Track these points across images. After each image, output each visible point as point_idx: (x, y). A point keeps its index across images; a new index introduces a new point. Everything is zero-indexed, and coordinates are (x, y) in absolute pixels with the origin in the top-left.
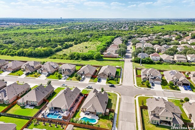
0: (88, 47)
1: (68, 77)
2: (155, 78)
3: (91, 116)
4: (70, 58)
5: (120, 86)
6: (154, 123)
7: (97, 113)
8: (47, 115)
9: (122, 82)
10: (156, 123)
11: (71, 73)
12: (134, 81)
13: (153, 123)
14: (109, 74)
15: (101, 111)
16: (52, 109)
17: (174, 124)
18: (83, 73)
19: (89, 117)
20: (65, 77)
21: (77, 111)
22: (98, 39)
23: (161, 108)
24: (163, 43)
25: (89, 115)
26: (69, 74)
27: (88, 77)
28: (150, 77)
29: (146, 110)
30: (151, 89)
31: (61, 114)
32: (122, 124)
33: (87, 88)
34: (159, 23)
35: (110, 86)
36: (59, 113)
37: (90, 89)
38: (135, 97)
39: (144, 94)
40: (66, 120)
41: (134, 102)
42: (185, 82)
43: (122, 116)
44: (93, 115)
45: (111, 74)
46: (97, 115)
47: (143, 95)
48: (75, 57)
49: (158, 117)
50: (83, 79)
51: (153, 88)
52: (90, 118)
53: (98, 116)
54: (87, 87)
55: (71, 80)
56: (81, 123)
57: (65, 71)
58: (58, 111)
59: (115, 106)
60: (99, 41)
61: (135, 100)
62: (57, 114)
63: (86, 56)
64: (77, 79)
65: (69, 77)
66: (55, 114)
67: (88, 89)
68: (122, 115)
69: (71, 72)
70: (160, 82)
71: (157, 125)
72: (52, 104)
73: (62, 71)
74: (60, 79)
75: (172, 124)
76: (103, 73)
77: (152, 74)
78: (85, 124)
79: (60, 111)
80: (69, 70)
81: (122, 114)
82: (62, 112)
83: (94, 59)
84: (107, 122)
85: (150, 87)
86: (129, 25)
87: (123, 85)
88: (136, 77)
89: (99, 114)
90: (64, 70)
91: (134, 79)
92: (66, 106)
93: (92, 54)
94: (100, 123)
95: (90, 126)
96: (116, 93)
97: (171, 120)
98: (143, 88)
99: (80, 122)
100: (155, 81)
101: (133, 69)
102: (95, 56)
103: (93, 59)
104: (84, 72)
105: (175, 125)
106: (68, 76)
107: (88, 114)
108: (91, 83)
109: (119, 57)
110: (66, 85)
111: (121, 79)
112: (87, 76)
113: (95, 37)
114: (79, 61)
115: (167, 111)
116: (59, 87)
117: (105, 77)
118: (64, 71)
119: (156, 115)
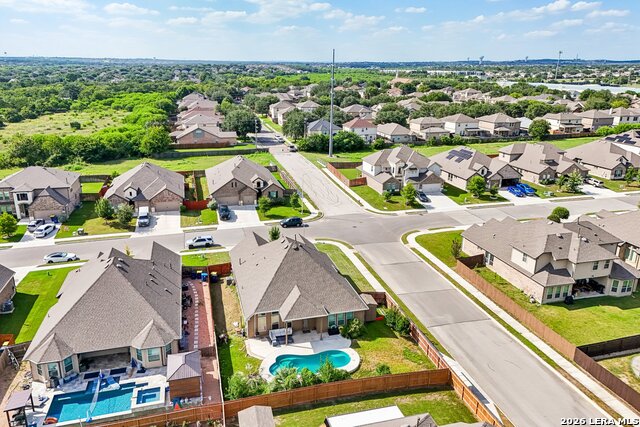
0: (82, 126)
1: (58, 226)
2: (422, 175)
3: (308, 344)
4: (24, 160)
5: (321, 221)
6: (554, 299)
7: (332, 319)
8: (46, 409)
9: (316, 208)
10: (561, 298)
11: (70, 208)
12: (354, 199)
13: (550, 301)
14: (259, 184)
15: (351, 306)
16: (69, 368)
17: (616, 283)
18: (134, 194)
19: (303, 348)
20: (43, 227)
21: (223, 343)
22: (112, 102)
23: (561, 237)
24: (350, 100)
25: (293, 342)
26: (58, 212)
27: (167, 211)
28: (407, 174)
29: (480, 269)
30: (430, 211)
31: (139, 380)
32: (450, 336)
33: (191, 247)
34: (282, 69)
35: (288, 225)
36: (121, 382)
37: (208, 251)
38: (406, 242)
39: (423, 227)
40: (195, 401)
41: (416, 258)
42: (508, 175)
43: (423, 308)
44: (314, 335)
45: (265, 184)
46: (333, 332)
47: (424, 232)
48: (44, 155)
49: (564, 272)
50: (146, 220)
51: (433, 208)
52: (311, 352)
53: (338, 333)
54: (190, 242)
55: (83, 234)
56: (296, 385)
57: (35, 198)
58: (113, 372)
59: (366, 282)
60: (117, 108)
61: (414, 249)
62: (115, 386)
63: (103, 146)
64: (115, 226)
65: (65, 223)
66: (97, 391)
67: (201, 252)
68: (417, 305)
69: (69, 201)
70: (438, 186)
71: (569, 303)
72: (58, 342)
73: (17, 203)
74: (18, 238)
75: (609, 284)
76: (233, 183)
77: (410, 164)
78: (318, 381)
79: (123, 370)
80: (55, 192)
81: (419, 304)
82: (143, 370)
83: (143, 155)
84: (392, 345)
85: (421, 207)
86: (192, 71)
87: (328, 213)
88: (351, 186)
89: (341, 323)
90: (23, 196)
91: (346, 192)
92: (160, 329)
93: (129, 137)
94: (369, 359)
95: (344, 382)
96: (326, 242)
97: (607, 272)
98: (404, 211)
99: (285, 382)
100: (426, 187)
101: (320, 167)
102: (143, 142)
103: (137, 155)
104: (139, 192)
105: (621, 284)
106: (55, 219)
107: (290, 340)
108: (195, 228)
109: (238, 145)
110: (70, 255)
111: (305, 200)
112: (160, 205)
113: (93, 97)
114: (75, 166)
115: (587, 241)
116: (34, 268)
117: (248, 198)
118: (30, 201)
119: (556, 266)
